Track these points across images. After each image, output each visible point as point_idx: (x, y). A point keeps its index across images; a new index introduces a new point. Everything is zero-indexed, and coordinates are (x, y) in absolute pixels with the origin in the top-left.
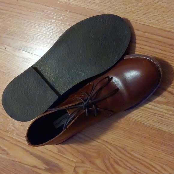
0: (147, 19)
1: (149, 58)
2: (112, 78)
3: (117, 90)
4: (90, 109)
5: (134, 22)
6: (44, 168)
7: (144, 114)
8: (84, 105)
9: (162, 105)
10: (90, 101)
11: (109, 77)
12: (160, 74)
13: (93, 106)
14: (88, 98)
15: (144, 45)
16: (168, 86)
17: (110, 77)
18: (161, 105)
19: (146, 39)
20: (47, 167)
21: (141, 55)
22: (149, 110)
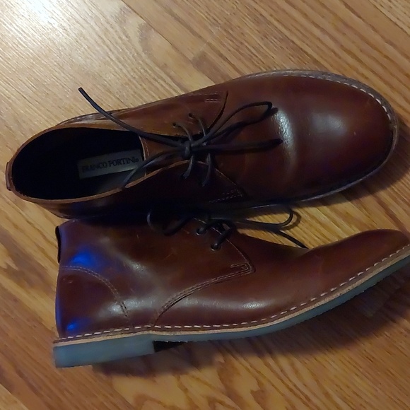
0: (407, 13)
1: (381, 100)
2: (275, 111)
3: (278, 141)
4: (199, 162)
5: (375, 6)
6: (6, 267)
7: (304, 231)
8: (191, 148)
9: (353, 226)
10: (205, 144)
11: (270, 104)
12: (390, 146)
13: (208, 159)
14: (202, 135)
15: (373, 72)
16: (383, 188)
17: (273, 107)
18: (351, 227)
19: (385, 59)
20: (13, 266)
21: (364, 86)
22: (318, 226)
